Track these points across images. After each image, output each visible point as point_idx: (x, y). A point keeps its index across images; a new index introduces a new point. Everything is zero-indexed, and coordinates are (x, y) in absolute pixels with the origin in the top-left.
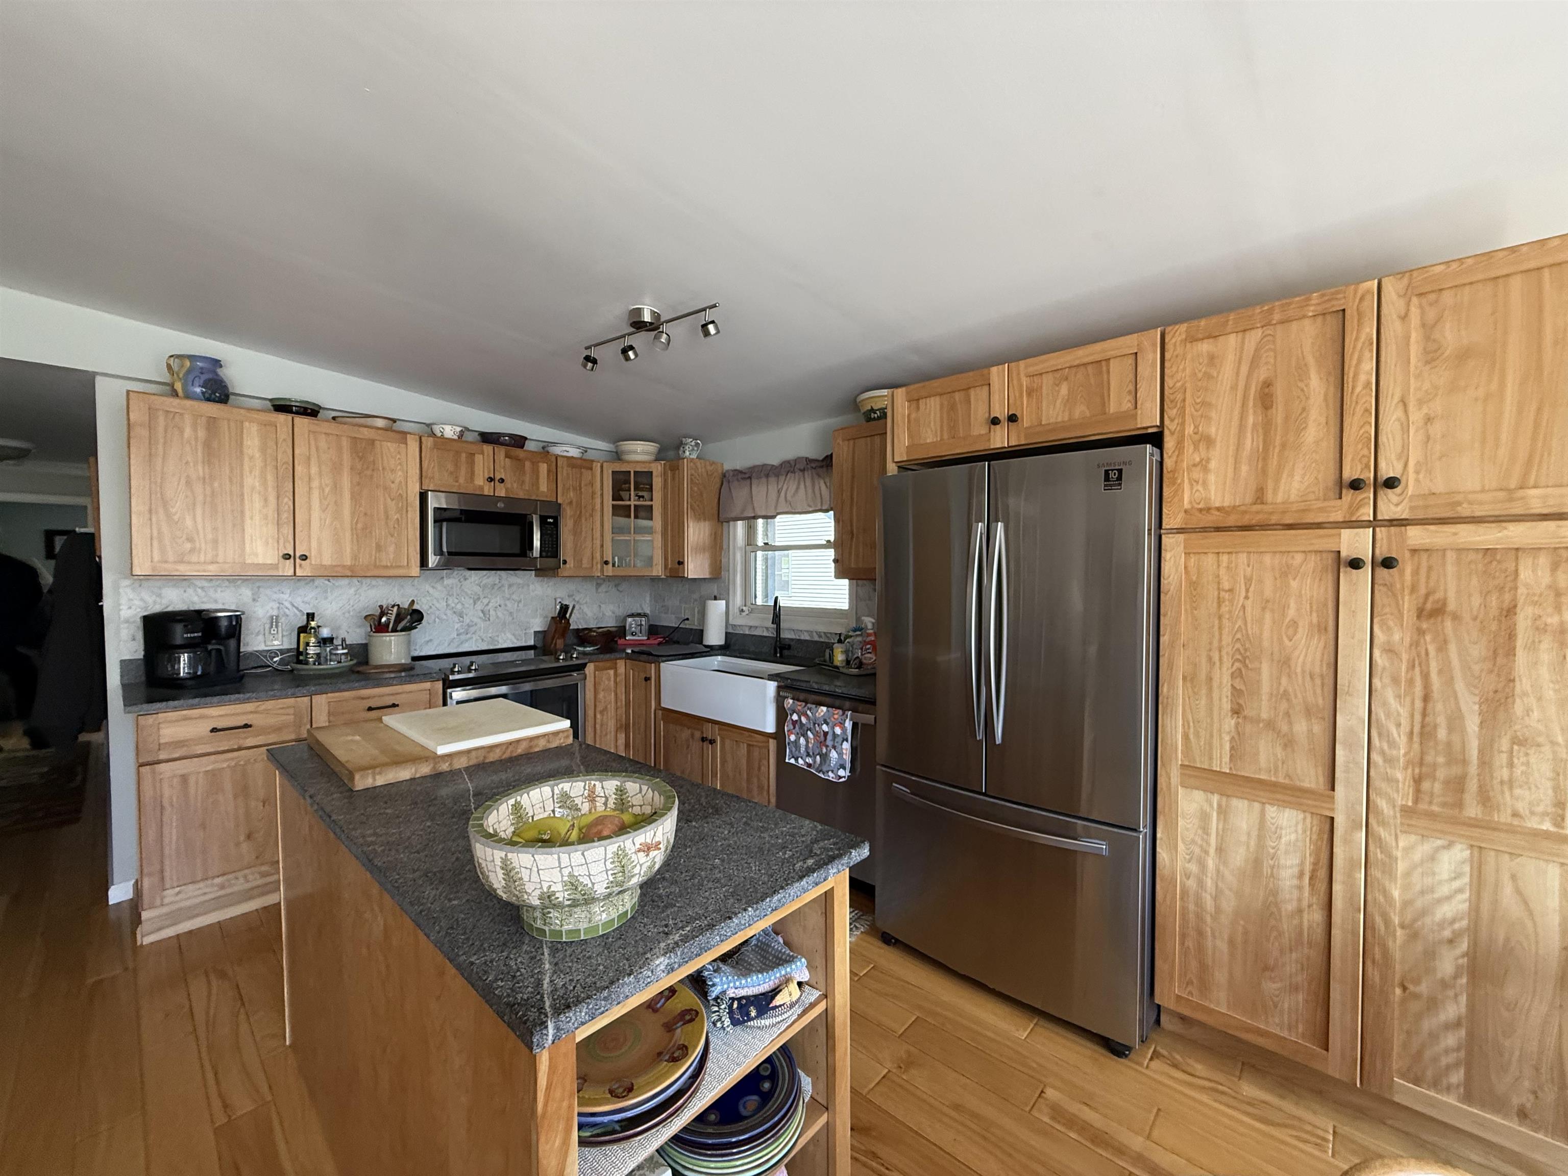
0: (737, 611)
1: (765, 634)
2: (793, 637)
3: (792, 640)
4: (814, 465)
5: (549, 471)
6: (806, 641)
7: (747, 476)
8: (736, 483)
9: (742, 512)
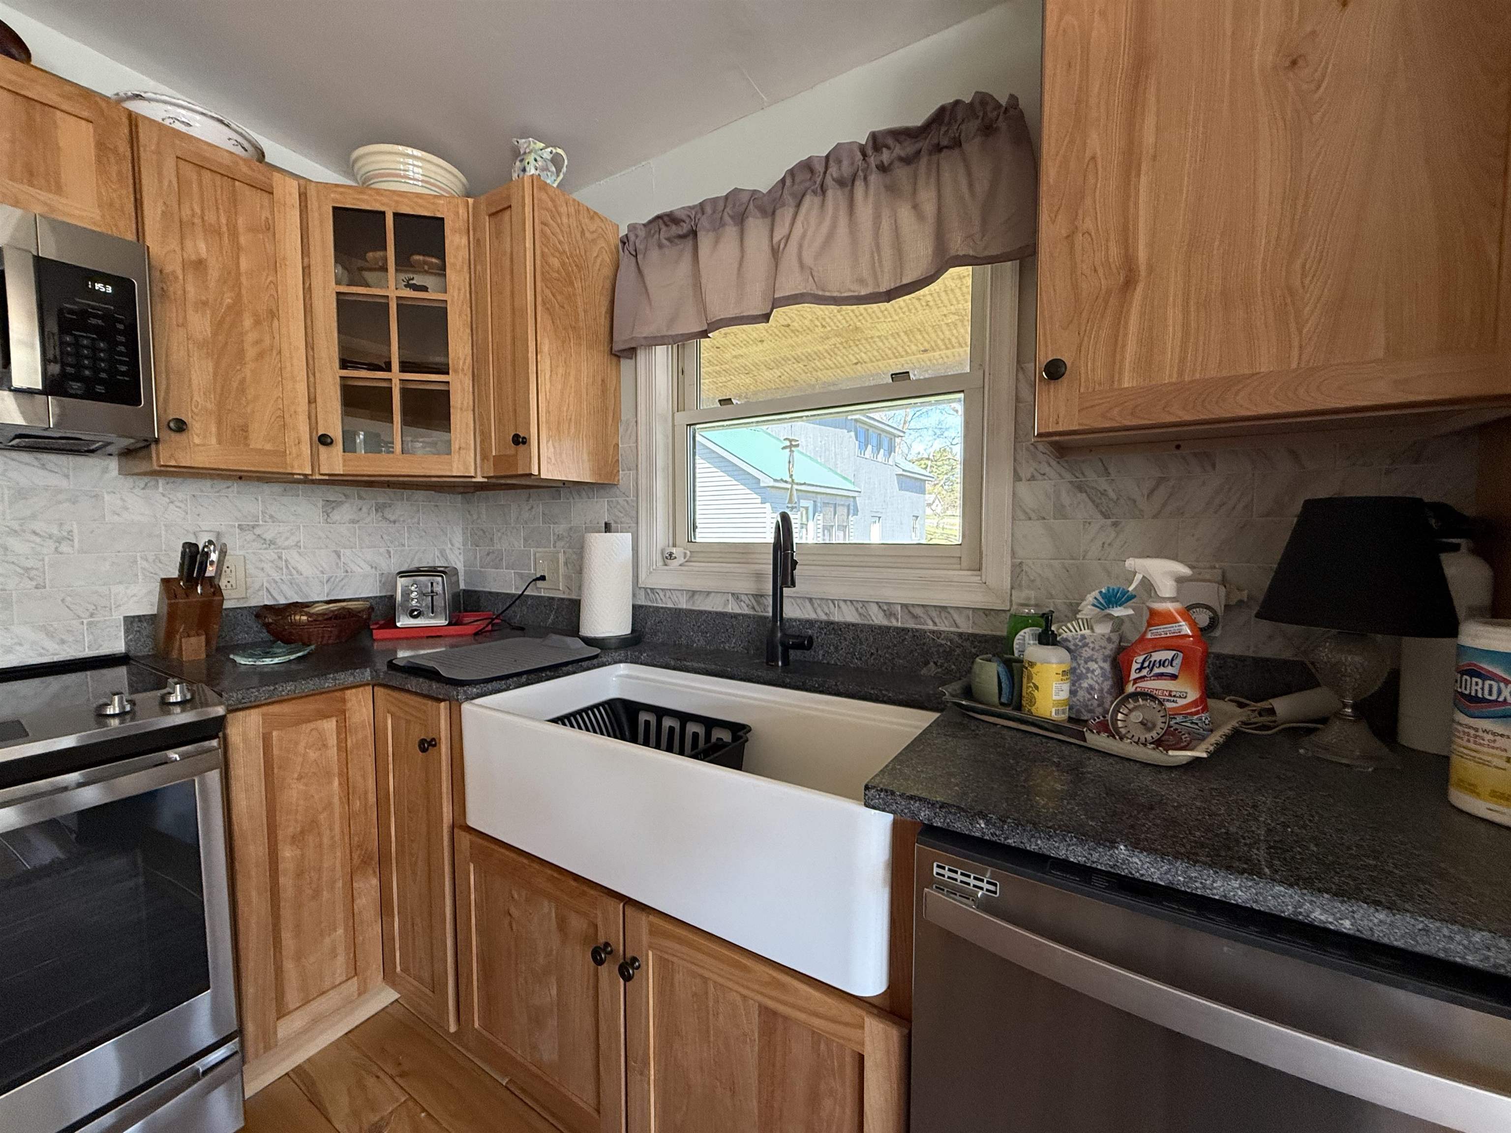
0: (657, 558)
1: (732, 608)
2: (811, 615)
3: (810, 623)
5: (106, 147)
7: (685, 228)
8: (654, 254)
9: (672, 321)
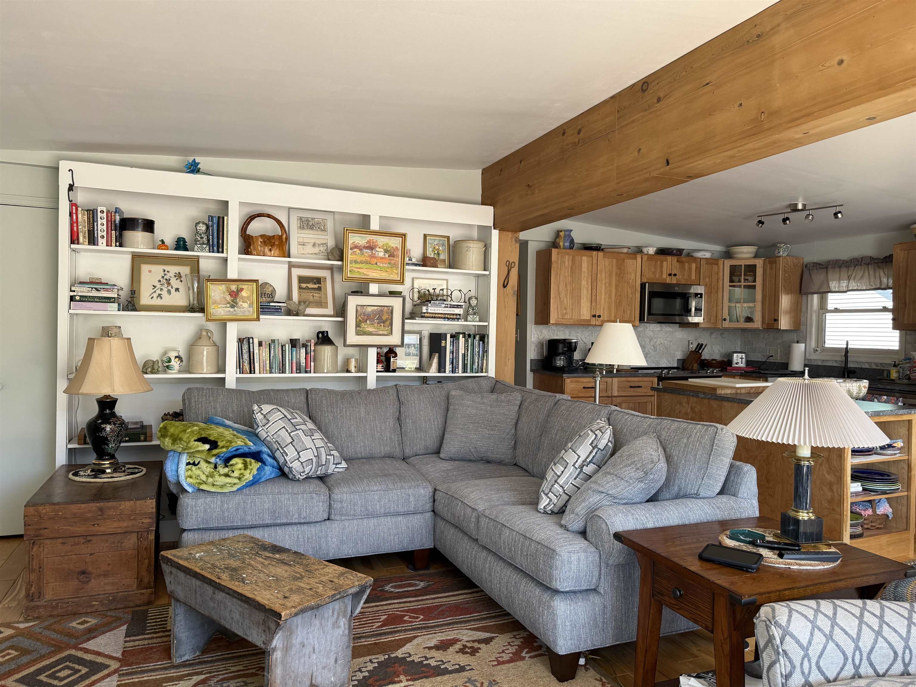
0: (812, 351)
1: (835, 364)
2: (856, 366)
3: (856, 368)
4: (876, 261)
5: (696, 268)
6: (866, 368)
7: (824, 267)
8: (815, 270)
9: (819, 289)
